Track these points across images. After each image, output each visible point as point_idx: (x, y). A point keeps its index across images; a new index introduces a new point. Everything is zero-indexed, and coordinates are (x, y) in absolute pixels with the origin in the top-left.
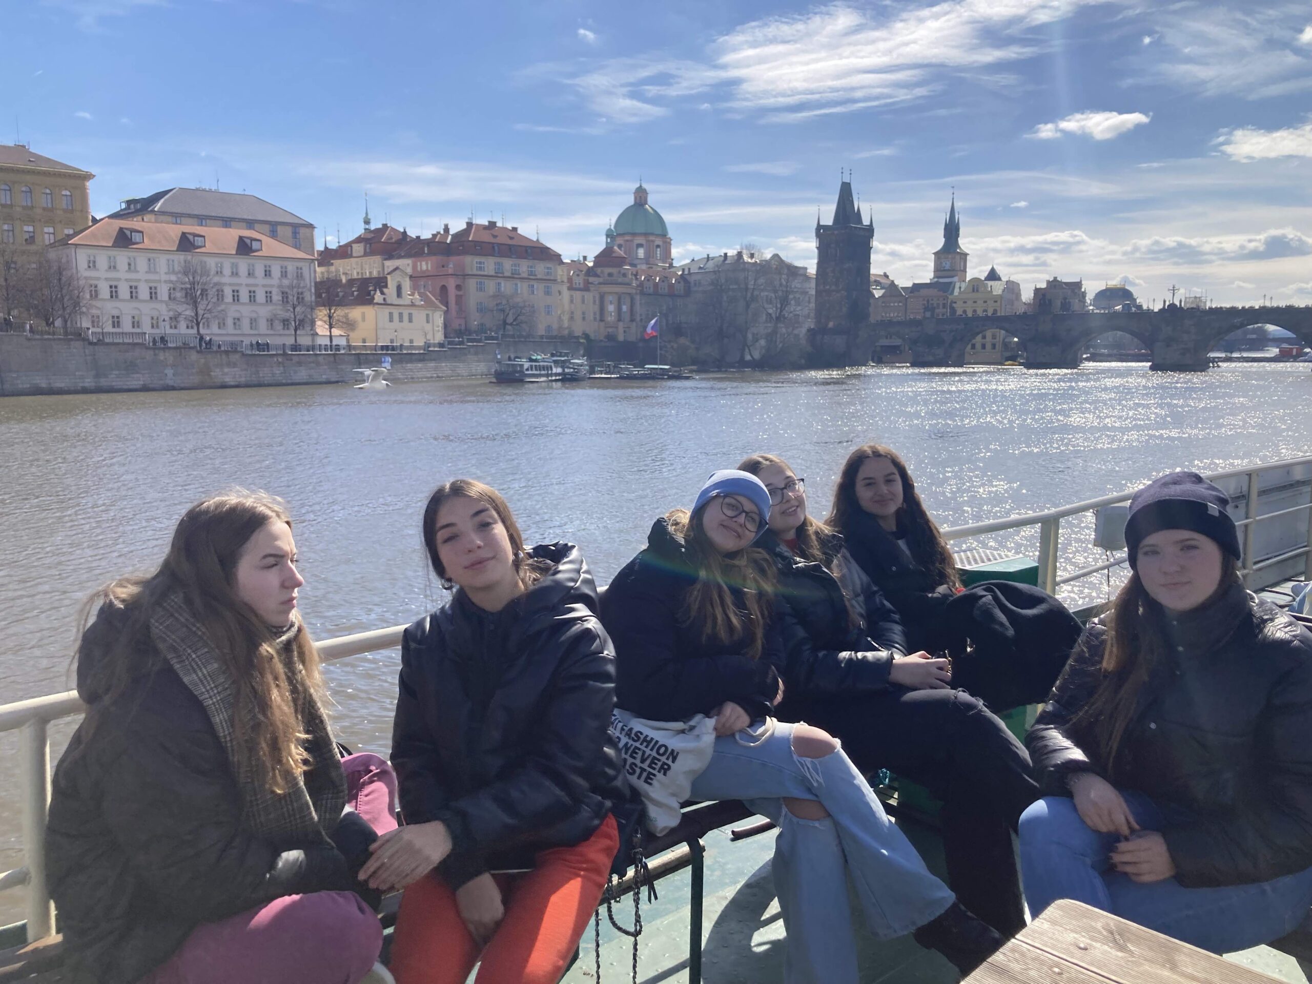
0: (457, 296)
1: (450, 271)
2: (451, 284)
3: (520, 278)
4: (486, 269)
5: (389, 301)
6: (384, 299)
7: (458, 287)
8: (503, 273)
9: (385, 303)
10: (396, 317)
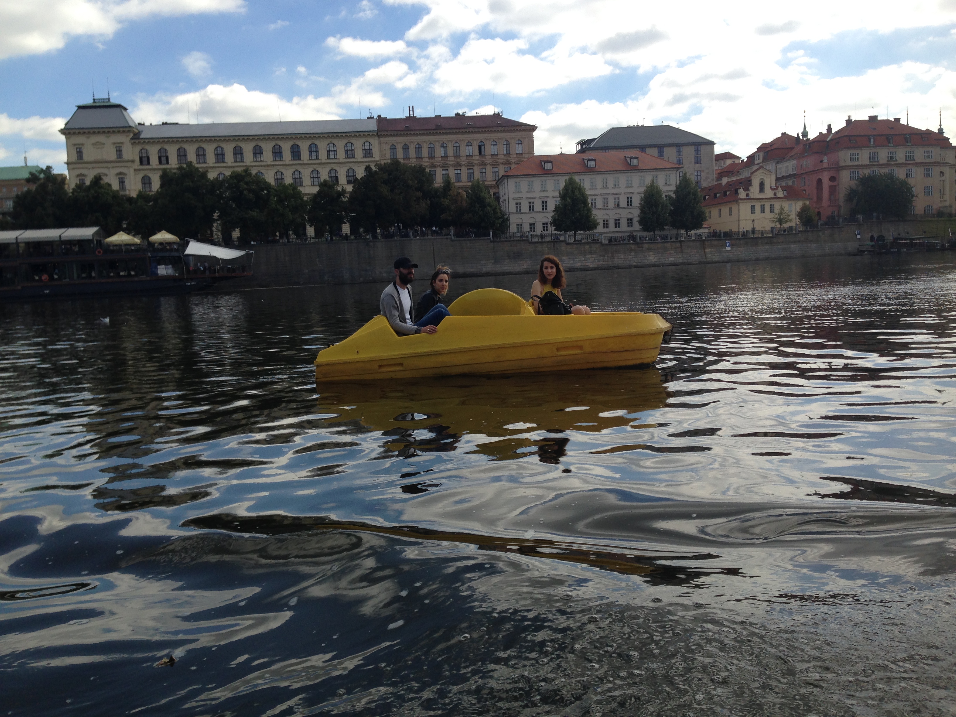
0: (830, 187)
1: (825, 165)
2: (825, 177)
3: (897, 164)
4: (860, 160)
5: (751, 196)
6: (747, 195)
7: (832, 179)
8: (878, 161)
9: (748, 199)
10: (758, 209)
